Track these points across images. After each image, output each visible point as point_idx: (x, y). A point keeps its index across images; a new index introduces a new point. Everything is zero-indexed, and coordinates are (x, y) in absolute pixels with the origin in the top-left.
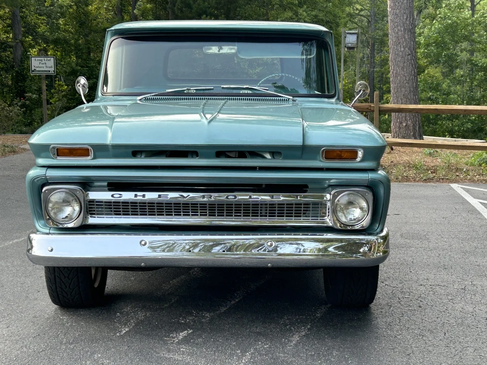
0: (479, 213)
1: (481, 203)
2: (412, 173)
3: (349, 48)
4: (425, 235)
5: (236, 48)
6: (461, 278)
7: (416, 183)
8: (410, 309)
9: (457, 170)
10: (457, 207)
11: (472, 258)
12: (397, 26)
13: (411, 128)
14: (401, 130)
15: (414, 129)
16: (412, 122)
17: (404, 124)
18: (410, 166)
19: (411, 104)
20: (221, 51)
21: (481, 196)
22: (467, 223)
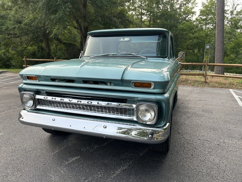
0: (237, 102)
1: (239, 97)
2: (217, 85)
3: (207, 49)
4: (212, 111)
5: (129, 38)
6: (219, 137)
7: (218, 88)
8: (187, 156)
9: (233, 84)
10: (229, 99)
11: (228, 125)
12: (218, 41)
13: (221, 71)
14: (217, 71)
15: (222, 71)
16: (221, 69)
17: (218, 70)
18: (216, 82)
19: (221, 63)
20: (124, 40)
21: (239, 94)
22: (231, 106)
